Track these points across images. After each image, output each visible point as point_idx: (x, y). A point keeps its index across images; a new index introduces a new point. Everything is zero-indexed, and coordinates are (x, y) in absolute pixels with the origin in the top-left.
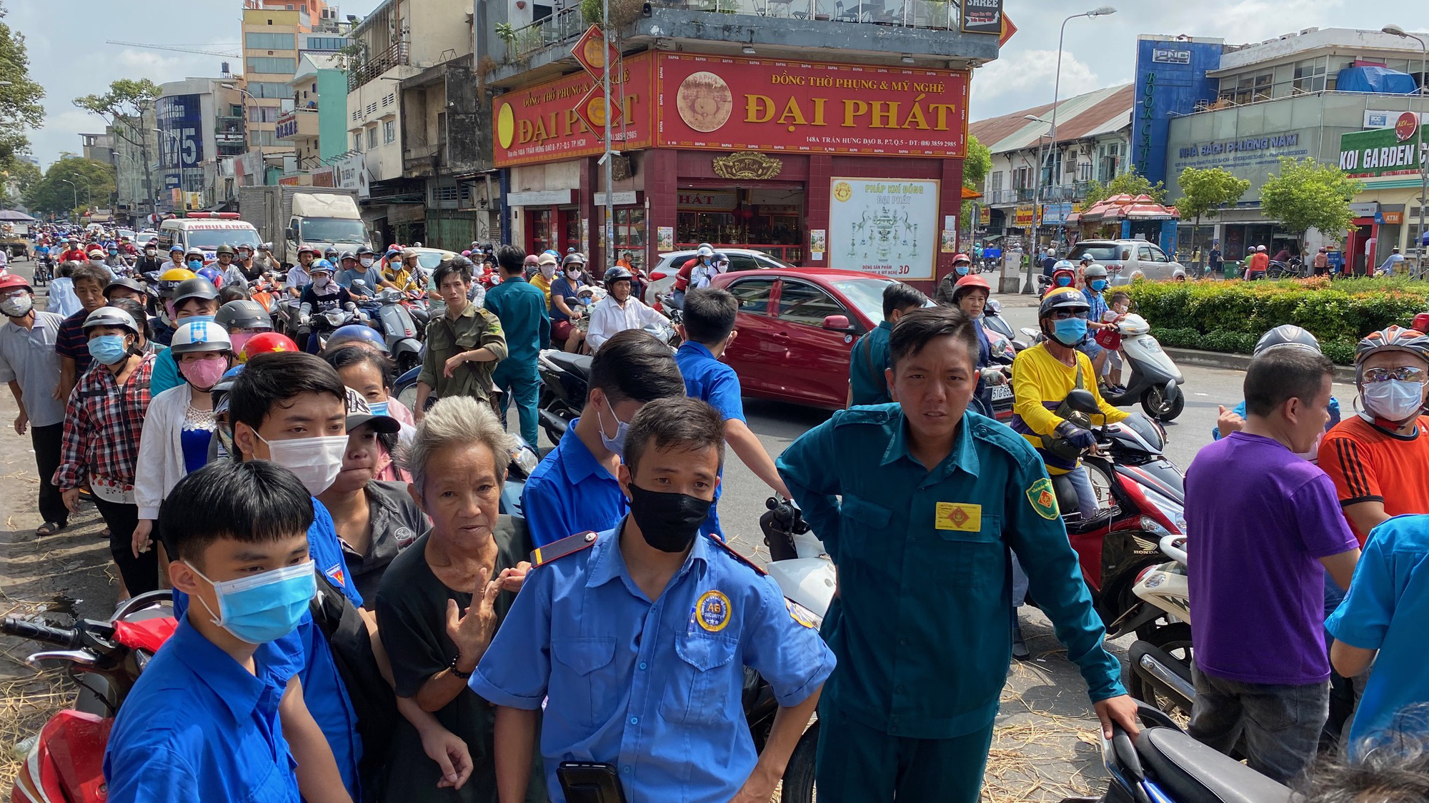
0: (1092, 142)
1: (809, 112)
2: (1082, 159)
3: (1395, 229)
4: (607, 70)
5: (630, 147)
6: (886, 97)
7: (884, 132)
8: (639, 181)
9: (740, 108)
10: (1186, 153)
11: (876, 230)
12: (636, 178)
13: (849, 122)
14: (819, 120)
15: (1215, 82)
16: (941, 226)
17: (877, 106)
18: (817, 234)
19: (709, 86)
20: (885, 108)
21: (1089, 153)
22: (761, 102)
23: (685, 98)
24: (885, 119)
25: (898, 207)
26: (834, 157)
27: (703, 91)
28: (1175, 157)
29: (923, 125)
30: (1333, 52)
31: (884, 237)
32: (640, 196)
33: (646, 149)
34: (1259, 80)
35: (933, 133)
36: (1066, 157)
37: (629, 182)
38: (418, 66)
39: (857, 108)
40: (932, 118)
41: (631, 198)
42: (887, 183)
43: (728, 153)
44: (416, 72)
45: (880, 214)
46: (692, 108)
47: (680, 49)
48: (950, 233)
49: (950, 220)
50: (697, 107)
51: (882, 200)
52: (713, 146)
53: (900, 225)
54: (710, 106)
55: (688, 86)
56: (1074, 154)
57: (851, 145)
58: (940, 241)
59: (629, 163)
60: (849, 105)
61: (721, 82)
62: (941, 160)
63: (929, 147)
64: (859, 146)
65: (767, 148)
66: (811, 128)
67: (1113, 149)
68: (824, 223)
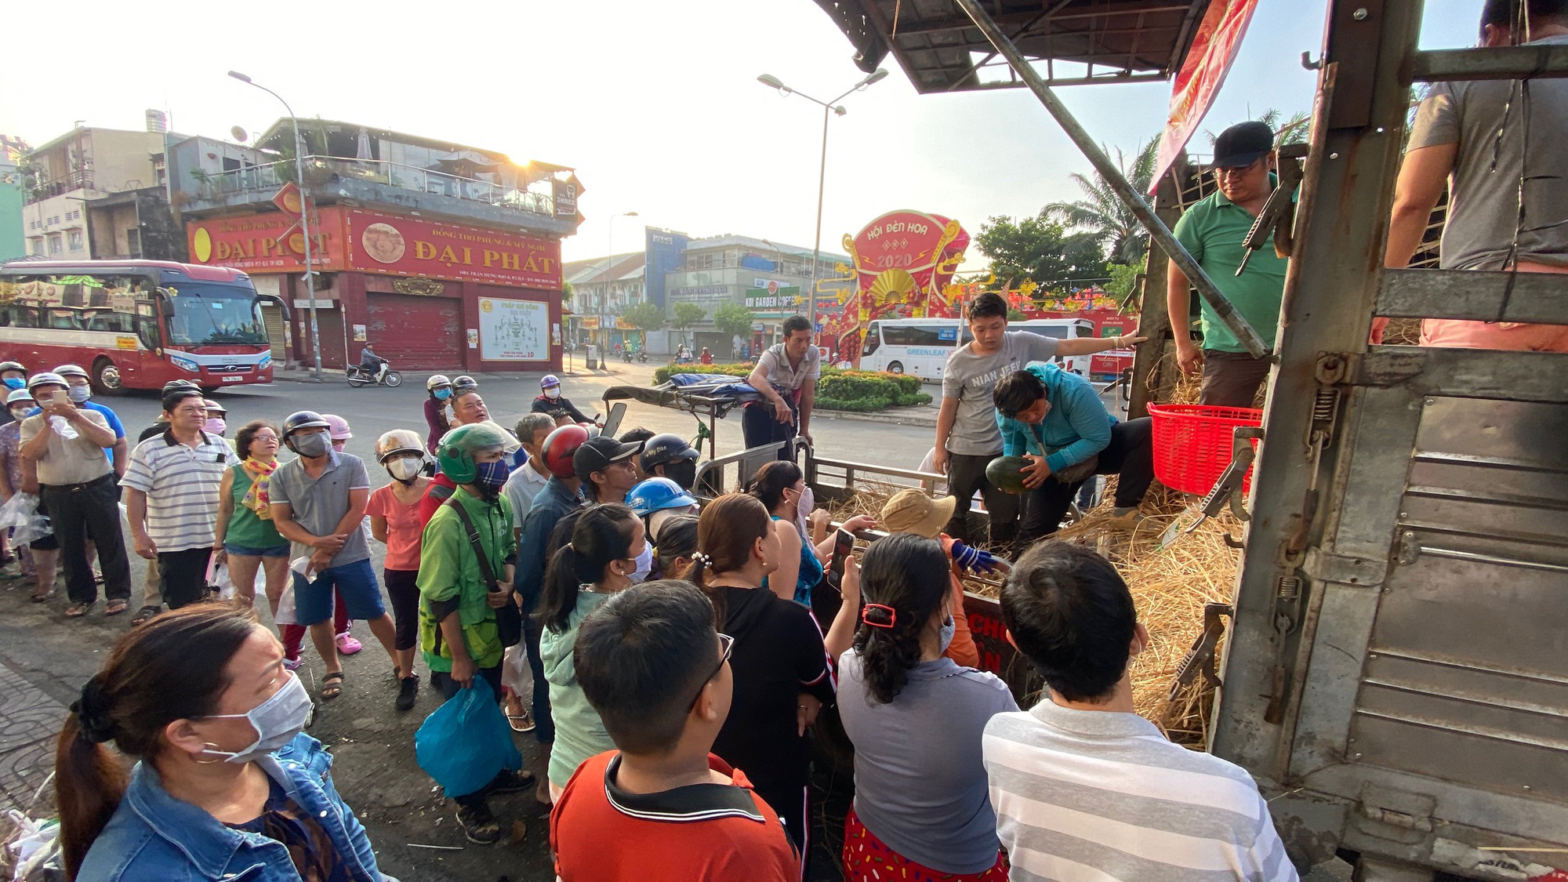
0: (625, 283)
1: (460, 255)
2: (619, 292)
3: (771, 336)
4: (304, 216)
5: (326, 269)
6: (512, 251)
7: (510, 271)
8: (335, 293)
9: (410, 249)
10: (673, 293)
11: (511, 331)
12: (331, 291)
13: (488, 263)
14: (468, 260)
15: (685, 255)
16: (551, 330)
17: (505, 256)
18: (471, 332)
19: (386, 233)
20: (511, 257)
21: (623, 289)
22: (425, 246)
23: (368, 239)
24: (511, 264)
25: (524, 317)
26: (479, 284)
27: (382, 237)
28: (669, 295)
29: (535, 269)
30: (739, 247)
31: (516, 335)
32: (337, 303)
33: (340, 272)
34: (707, 257)
35: (541, 275)
36: (610, 290)
37: (326, 292)
38: (104, 191)
39: (492, 255)
40: (540, 266)
41: (329, 305)
42: (515, 302)
43: (404, 278)
44: (102, 196)
45: (513, 320)
46: (375, 246)
47: (362, 206)
48: (556, 334)
49: (556, 327)
50: (379, 246)
51: (514, 313)
52: (393, 273)
53: (527, 330)
54: (388, 246)
55: (370, 232)
56: (614, 289)
57: (491, 278)
58: (551, 339)
59: (325, 281)
60: (487, 254)
61: (395, 231)
62: (548, 291)
63: (540, 283)
64: (497, 279)
65: (434, 277)
66: (461, 265)
67: (636, 287)
68: (477, 326)
